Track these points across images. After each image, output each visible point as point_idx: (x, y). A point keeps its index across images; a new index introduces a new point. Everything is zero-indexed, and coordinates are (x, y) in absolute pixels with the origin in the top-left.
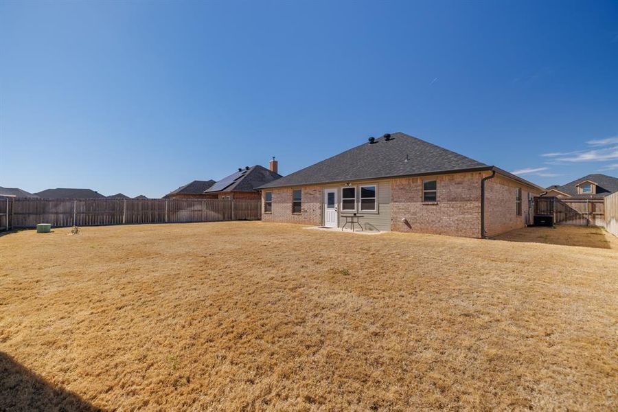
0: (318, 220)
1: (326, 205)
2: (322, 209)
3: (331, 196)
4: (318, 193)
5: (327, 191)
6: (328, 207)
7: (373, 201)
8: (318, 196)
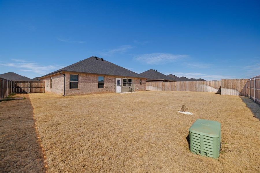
0: (113, 90)
1: (117, 84)
2: (115, 86)
3: (119, 81)
4: (113, 79)
5: (117, 79)
6: (118, 85)
7: (131, 83)
8: (113, 80)
